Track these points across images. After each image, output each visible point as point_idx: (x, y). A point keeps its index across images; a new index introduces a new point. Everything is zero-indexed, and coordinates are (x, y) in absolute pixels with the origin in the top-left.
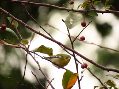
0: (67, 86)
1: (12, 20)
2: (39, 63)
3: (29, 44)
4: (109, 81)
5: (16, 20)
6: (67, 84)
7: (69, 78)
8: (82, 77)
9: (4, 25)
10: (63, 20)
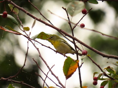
0: (68, 72)
1: (13, 8)
2: (39, 49)
3: (30, 31)
4: (109, 67)
5: (17, 8)
6: (68, 70)
7: (70, 65)
8: (82, 64)
9: (5, 12)
10: (63, 8)
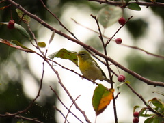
0: (98, 106)
1: (23, 15)
3: (46, 48)
4: (155, 99)
5: (29, 15)
6: (99, 103)
7: (101, 96)
8: (119, 94)
9: (12, 21)
10: (92, 16)
